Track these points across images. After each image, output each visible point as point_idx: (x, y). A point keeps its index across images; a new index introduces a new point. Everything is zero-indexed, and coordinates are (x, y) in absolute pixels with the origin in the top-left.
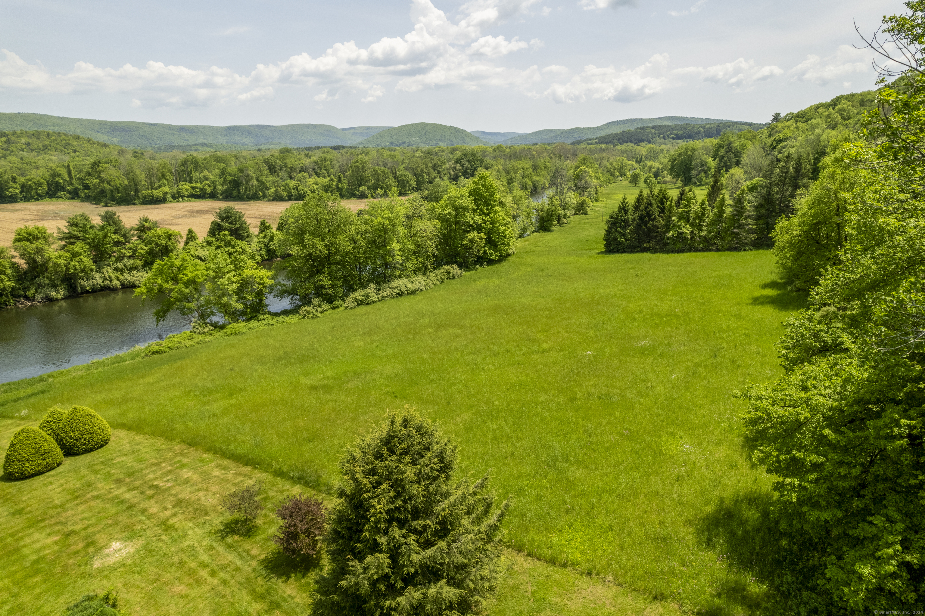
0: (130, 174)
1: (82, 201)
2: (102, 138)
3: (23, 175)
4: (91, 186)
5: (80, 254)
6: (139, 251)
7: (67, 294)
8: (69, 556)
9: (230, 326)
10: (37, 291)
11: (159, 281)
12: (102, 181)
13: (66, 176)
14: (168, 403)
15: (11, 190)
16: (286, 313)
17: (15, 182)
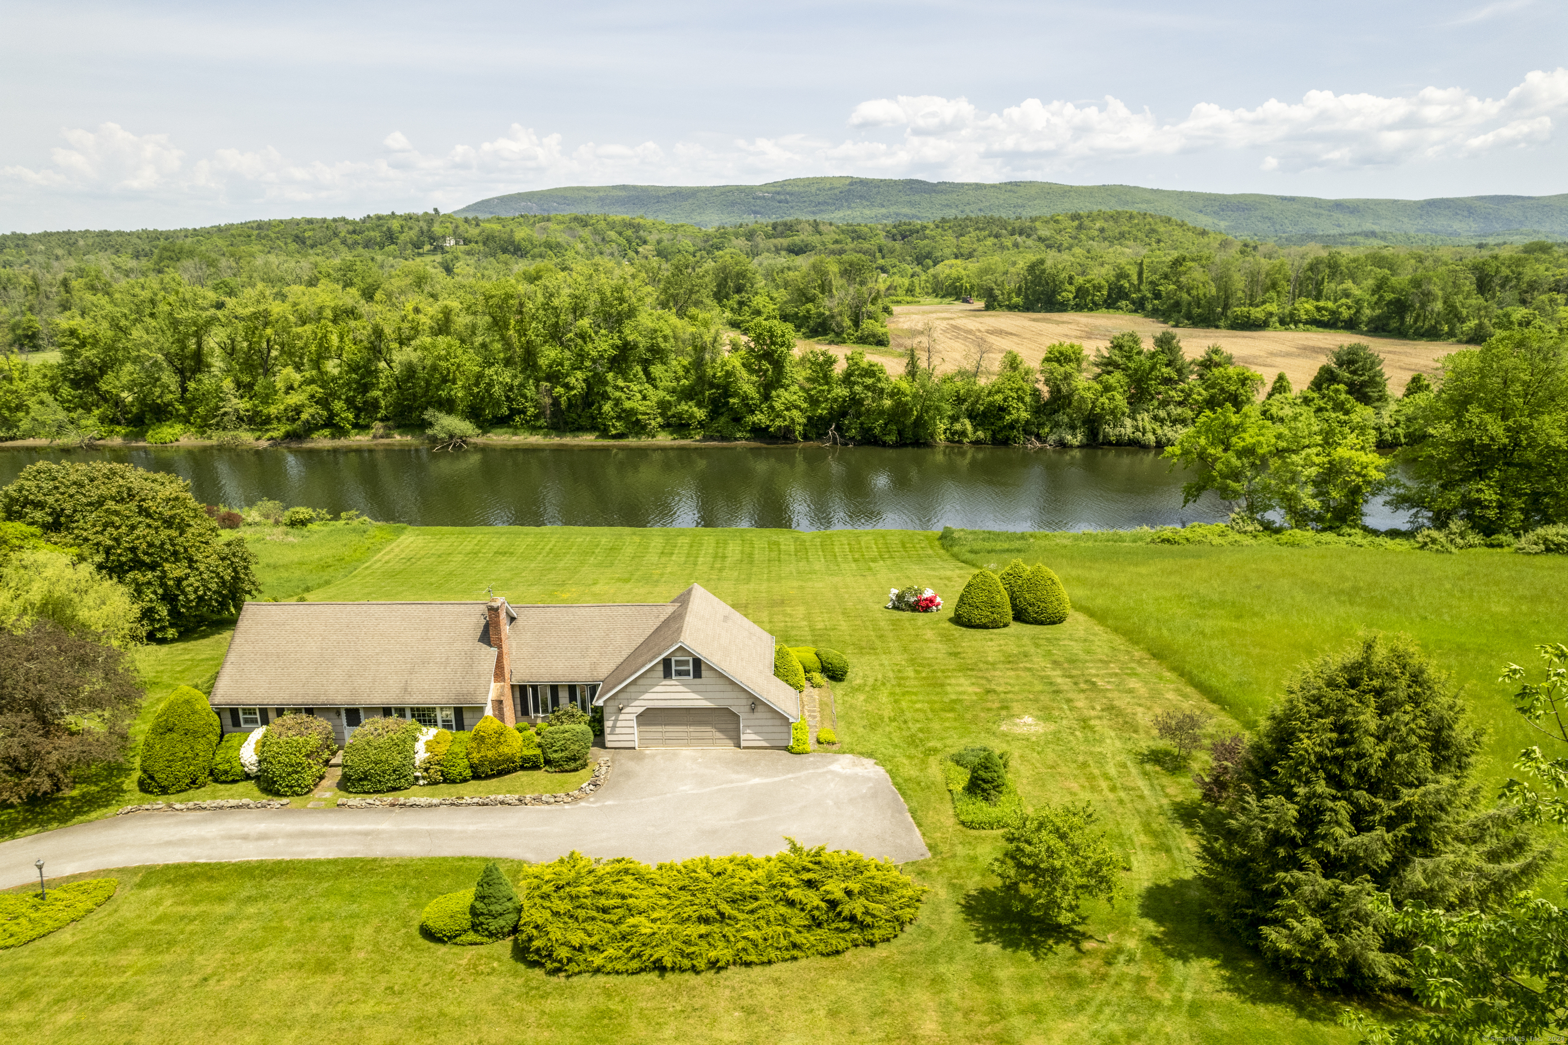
0: (1223, 281)
1: (1146, 316)
2: (1204, 221)
3: (1083, 273)
4: (1164, 294)
5: (1115, 389)
6: (1195, 396)
7: (1085, 441)
8: (983, 710)
9: (1289, 532)
10: (1051, 431)
11: (1203, 441)
12: (1180, 288)
13: (1135, 278)
14: (1151, 601)
15: (1065, 294)
16: (1394, 534)
17: (1071, 284)
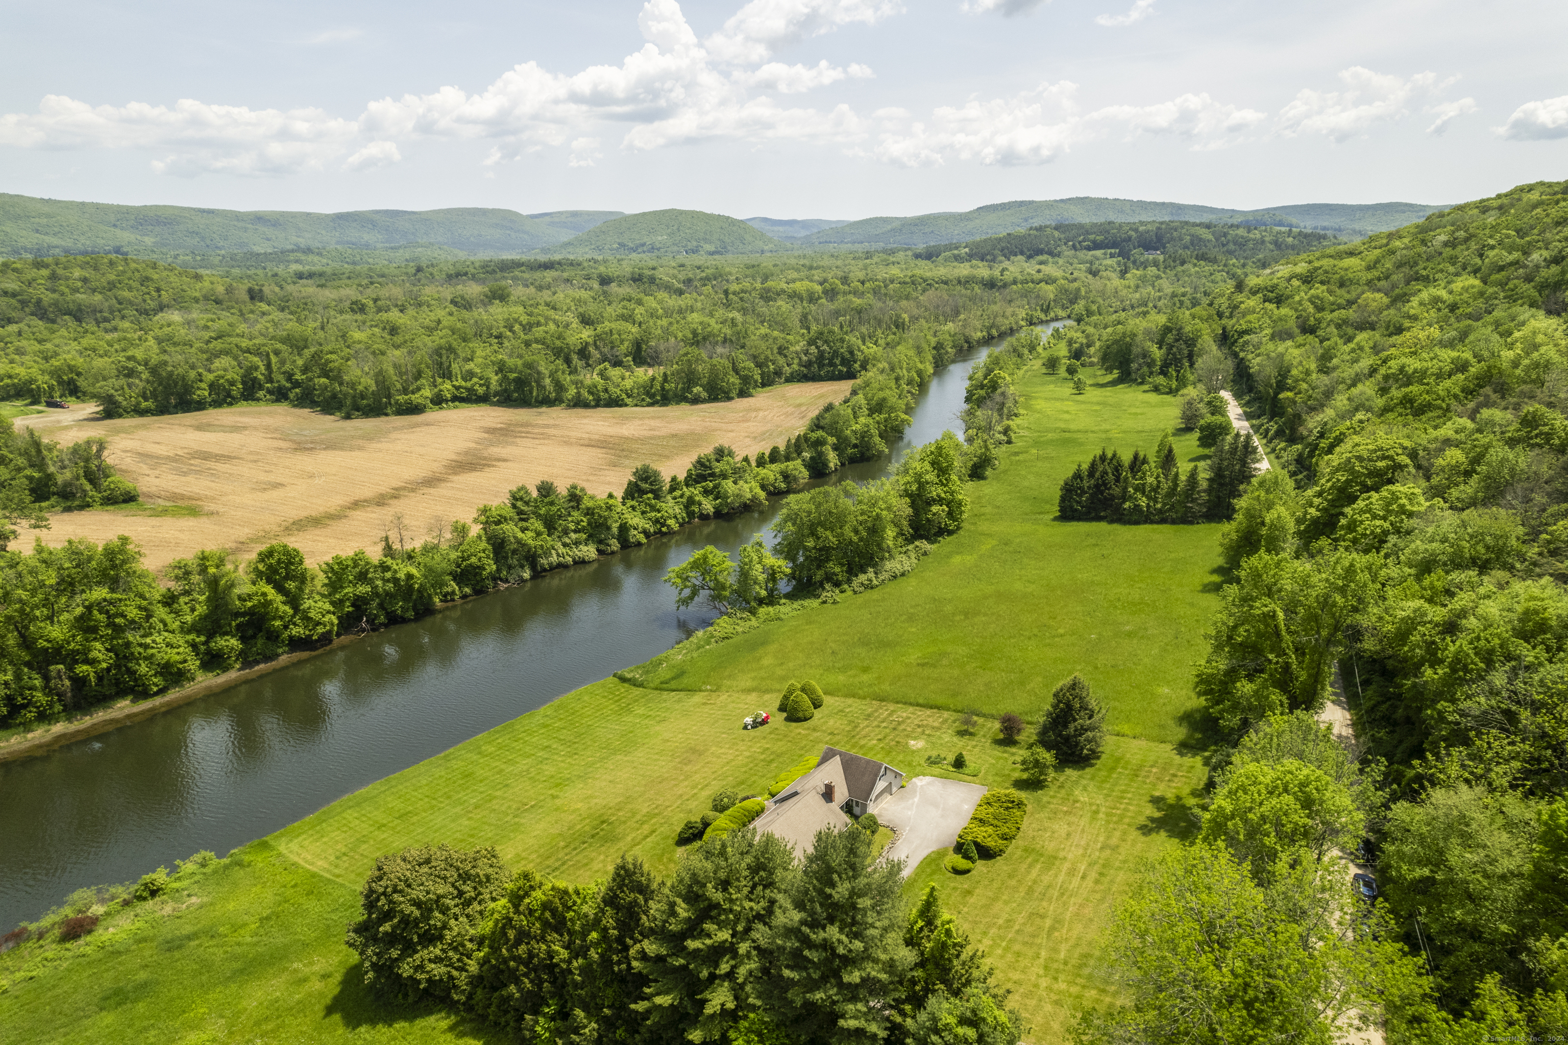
0: (381, 378)
3: (211, 370)
6: (581, 523)
7: (531, 574)
10: (508, 573)
13: (264, 369)
15: (198, 392)
17: (202, 381)
